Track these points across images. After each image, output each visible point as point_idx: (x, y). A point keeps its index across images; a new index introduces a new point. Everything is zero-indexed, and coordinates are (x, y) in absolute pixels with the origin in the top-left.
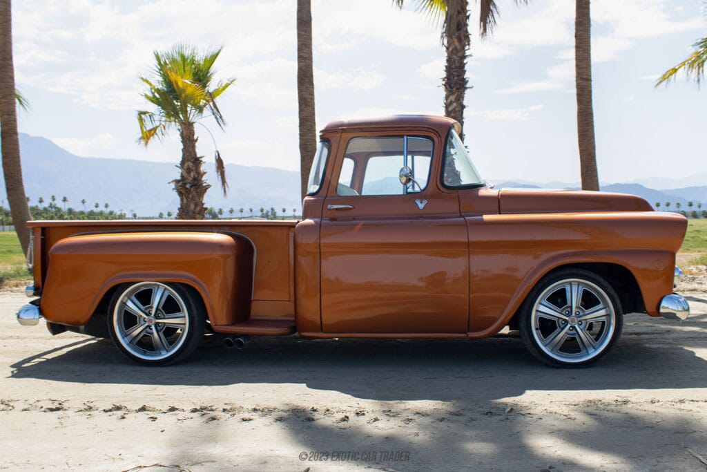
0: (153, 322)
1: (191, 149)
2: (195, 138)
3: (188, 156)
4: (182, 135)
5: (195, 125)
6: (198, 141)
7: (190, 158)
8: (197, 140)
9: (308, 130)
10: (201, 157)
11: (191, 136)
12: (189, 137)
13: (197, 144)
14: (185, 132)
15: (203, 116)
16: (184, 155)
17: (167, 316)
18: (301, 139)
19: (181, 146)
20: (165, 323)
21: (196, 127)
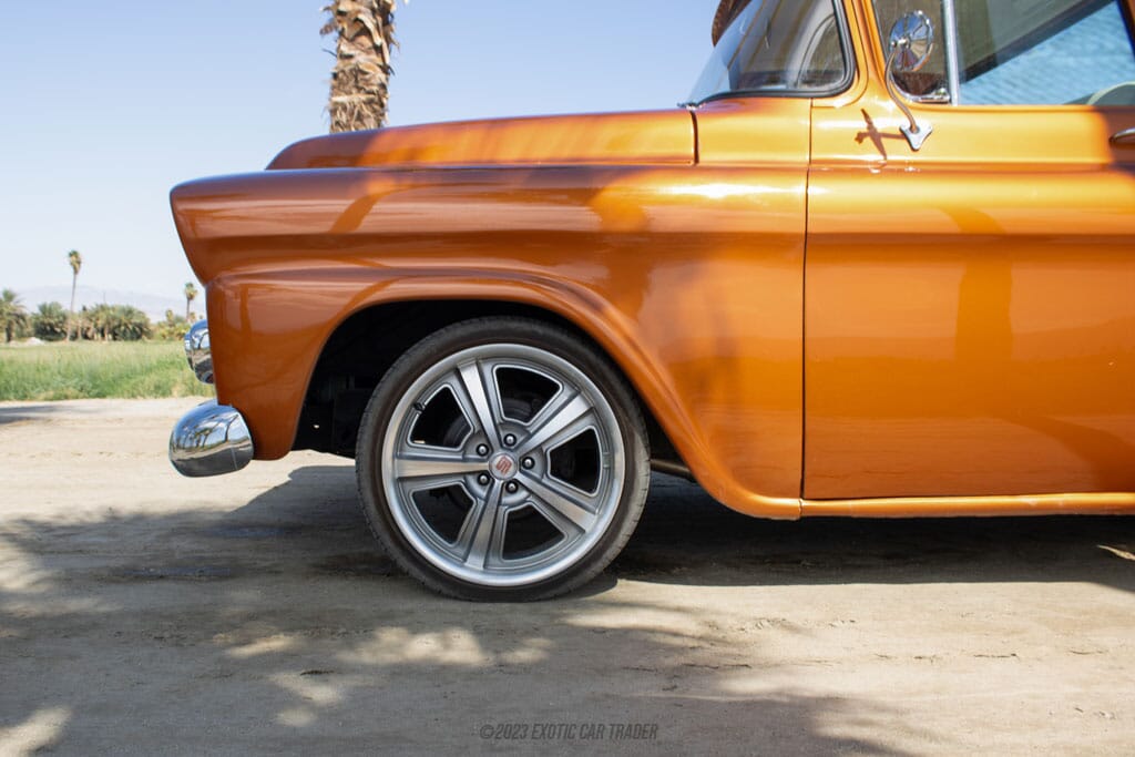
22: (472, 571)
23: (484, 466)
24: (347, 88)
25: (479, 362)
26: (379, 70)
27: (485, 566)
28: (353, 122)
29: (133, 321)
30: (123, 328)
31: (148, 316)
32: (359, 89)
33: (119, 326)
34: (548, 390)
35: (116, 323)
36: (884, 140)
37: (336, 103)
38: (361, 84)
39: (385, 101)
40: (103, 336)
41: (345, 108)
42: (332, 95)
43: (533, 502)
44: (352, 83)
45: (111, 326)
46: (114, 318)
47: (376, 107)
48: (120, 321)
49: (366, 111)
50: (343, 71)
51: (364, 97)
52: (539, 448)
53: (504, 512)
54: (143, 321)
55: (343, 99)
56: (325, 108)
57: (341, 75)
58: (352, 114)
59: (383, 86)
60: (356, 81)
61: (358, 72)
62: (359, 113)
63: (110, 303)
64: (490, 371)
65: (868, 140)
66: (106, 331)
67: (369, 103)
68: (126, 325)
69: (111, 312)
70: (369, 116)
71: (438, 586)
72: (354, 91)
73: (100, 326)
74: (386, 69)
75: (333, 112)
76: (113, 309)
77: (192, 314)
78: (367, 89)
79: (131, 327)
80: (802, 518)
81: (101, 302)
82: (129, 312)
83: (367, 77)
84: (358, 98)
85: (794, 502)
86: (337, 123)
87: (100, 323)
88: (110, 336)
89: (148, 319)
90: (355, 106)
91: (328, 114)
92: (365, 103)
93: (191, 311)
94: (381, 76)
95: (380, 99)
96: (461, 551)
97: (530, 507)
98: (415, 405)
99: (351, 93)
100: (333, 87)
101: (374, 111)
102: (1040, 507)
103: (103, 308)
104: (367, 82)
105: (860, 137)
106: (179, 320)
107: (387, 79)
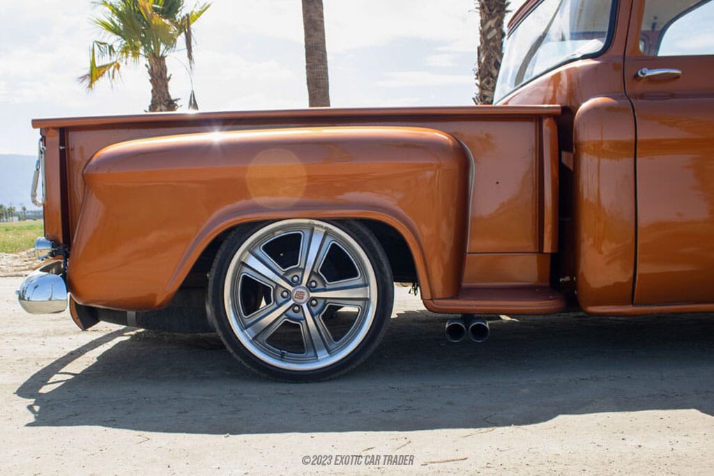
0: (306, 297)
1: (163, 90)
2: (168, 75)
3: (159, 98)
4: (151, 72)
5: (166, 59)
6: (171, 80)
7: (162, 100)
8: (170, 78)
9: (319, 60)
10: (176, 100)
11: (163, 73)
12: (161, 73)
13: (170, 84)
14: (155, 68)
15: (176, 49)
16: (154, 97)
17: (330, 285)
18: (308, 72)
19: (150, 87)
20: (326, 299)
21: (168, 62)
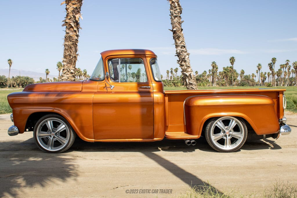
22: (49, 149)
23: (50, 134)
24: (68, 41)
25: (50, 120)
26: (75, 36)
27: (51, 148)
28: (69, 49)
29: (29, 81)
30: (25, 84)
31: (34, 79)
32: (71, 41)
33: (24, 83)
34: (59, 124)
35: (23, 82)
36: (107, 88)
37: (65, 44)
38: (71, 40)
39: (77, 43)
40: (19, 86)
41: (67, 45)
42: (64, 42)
43: (57, 139)
44: (69, 39)
45: (22, 83)
46: (23, 80)
47: (75, 45)
48: (25, 81)
49: (72, 46)
50: (67, 36)
51: (71, 43)
52: (58, 132)
53: (53, 141)
54: (32, 81)
55: (67, 43)
56: (63, 44)
57: (66, 37)
58: (69, 47)
59: (77, 40)
60: (70, 39)
61: (70, 37)
62: (70, 47)
63: (21, 76)
64: (51, 121)
65: (105, 88)
66: (20, 85)
67: (73, 44)
68: (26, 82)
69: (22, 78)
70: (73, 47)
71: (44, 151)
72: (69, 41)
73: (18, 83)
74: (77, 36)
75: (65, 46)
76: (22, 77)
77: (48, 79)
78: (72, 41)
79: (28, 83)
80: (95, 142)
81: (18, 75)
82: (28, 78)
83: (72, 38)
84: (70, 43)
85: (93, 140)
86: (65, 49)
87: (18, 82)
88: (21, 86)
89: (34, 80)
90: (69, 45)
91: (64, 46)
92: (72, 44)
93: (48, 77)
94: (76, 38)
95: (76, 43)
96: (48, 146)
97: (57, 140)
98: (41, 126)
99: (69, 42)
100: (65, 40)
101: (74, 46)
102: (128, 141)
103: (19, 77)
104: (73, 39)
105: (104, 88)
106: (44, 81)
107: (78, 38)
